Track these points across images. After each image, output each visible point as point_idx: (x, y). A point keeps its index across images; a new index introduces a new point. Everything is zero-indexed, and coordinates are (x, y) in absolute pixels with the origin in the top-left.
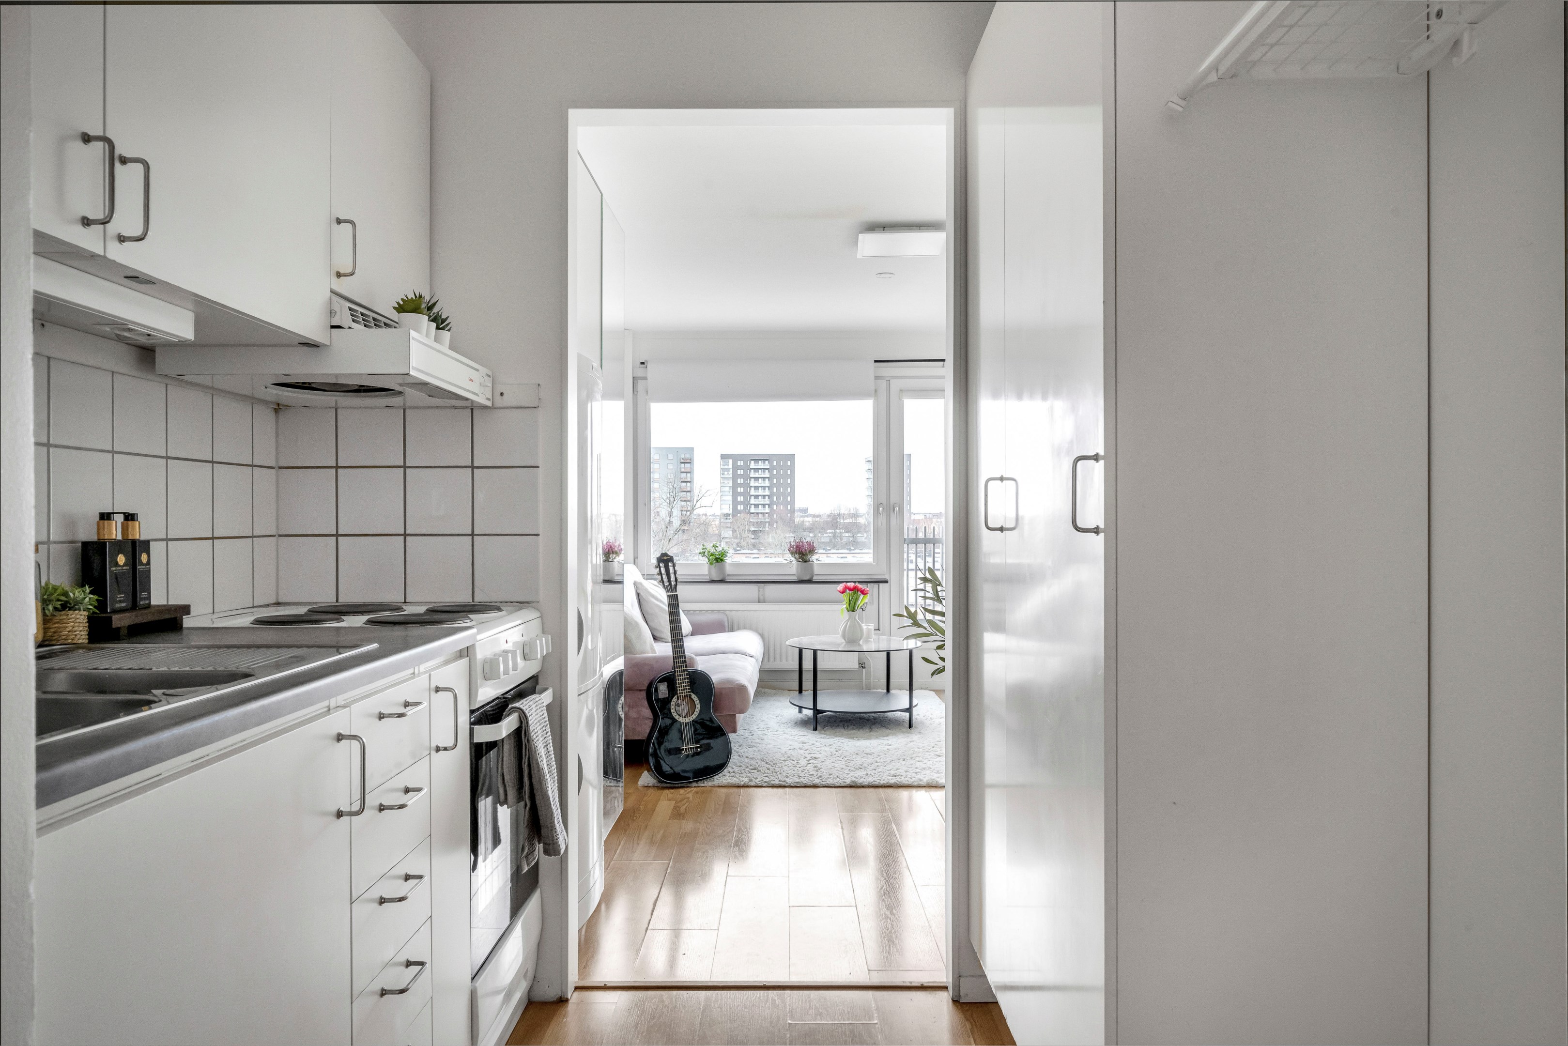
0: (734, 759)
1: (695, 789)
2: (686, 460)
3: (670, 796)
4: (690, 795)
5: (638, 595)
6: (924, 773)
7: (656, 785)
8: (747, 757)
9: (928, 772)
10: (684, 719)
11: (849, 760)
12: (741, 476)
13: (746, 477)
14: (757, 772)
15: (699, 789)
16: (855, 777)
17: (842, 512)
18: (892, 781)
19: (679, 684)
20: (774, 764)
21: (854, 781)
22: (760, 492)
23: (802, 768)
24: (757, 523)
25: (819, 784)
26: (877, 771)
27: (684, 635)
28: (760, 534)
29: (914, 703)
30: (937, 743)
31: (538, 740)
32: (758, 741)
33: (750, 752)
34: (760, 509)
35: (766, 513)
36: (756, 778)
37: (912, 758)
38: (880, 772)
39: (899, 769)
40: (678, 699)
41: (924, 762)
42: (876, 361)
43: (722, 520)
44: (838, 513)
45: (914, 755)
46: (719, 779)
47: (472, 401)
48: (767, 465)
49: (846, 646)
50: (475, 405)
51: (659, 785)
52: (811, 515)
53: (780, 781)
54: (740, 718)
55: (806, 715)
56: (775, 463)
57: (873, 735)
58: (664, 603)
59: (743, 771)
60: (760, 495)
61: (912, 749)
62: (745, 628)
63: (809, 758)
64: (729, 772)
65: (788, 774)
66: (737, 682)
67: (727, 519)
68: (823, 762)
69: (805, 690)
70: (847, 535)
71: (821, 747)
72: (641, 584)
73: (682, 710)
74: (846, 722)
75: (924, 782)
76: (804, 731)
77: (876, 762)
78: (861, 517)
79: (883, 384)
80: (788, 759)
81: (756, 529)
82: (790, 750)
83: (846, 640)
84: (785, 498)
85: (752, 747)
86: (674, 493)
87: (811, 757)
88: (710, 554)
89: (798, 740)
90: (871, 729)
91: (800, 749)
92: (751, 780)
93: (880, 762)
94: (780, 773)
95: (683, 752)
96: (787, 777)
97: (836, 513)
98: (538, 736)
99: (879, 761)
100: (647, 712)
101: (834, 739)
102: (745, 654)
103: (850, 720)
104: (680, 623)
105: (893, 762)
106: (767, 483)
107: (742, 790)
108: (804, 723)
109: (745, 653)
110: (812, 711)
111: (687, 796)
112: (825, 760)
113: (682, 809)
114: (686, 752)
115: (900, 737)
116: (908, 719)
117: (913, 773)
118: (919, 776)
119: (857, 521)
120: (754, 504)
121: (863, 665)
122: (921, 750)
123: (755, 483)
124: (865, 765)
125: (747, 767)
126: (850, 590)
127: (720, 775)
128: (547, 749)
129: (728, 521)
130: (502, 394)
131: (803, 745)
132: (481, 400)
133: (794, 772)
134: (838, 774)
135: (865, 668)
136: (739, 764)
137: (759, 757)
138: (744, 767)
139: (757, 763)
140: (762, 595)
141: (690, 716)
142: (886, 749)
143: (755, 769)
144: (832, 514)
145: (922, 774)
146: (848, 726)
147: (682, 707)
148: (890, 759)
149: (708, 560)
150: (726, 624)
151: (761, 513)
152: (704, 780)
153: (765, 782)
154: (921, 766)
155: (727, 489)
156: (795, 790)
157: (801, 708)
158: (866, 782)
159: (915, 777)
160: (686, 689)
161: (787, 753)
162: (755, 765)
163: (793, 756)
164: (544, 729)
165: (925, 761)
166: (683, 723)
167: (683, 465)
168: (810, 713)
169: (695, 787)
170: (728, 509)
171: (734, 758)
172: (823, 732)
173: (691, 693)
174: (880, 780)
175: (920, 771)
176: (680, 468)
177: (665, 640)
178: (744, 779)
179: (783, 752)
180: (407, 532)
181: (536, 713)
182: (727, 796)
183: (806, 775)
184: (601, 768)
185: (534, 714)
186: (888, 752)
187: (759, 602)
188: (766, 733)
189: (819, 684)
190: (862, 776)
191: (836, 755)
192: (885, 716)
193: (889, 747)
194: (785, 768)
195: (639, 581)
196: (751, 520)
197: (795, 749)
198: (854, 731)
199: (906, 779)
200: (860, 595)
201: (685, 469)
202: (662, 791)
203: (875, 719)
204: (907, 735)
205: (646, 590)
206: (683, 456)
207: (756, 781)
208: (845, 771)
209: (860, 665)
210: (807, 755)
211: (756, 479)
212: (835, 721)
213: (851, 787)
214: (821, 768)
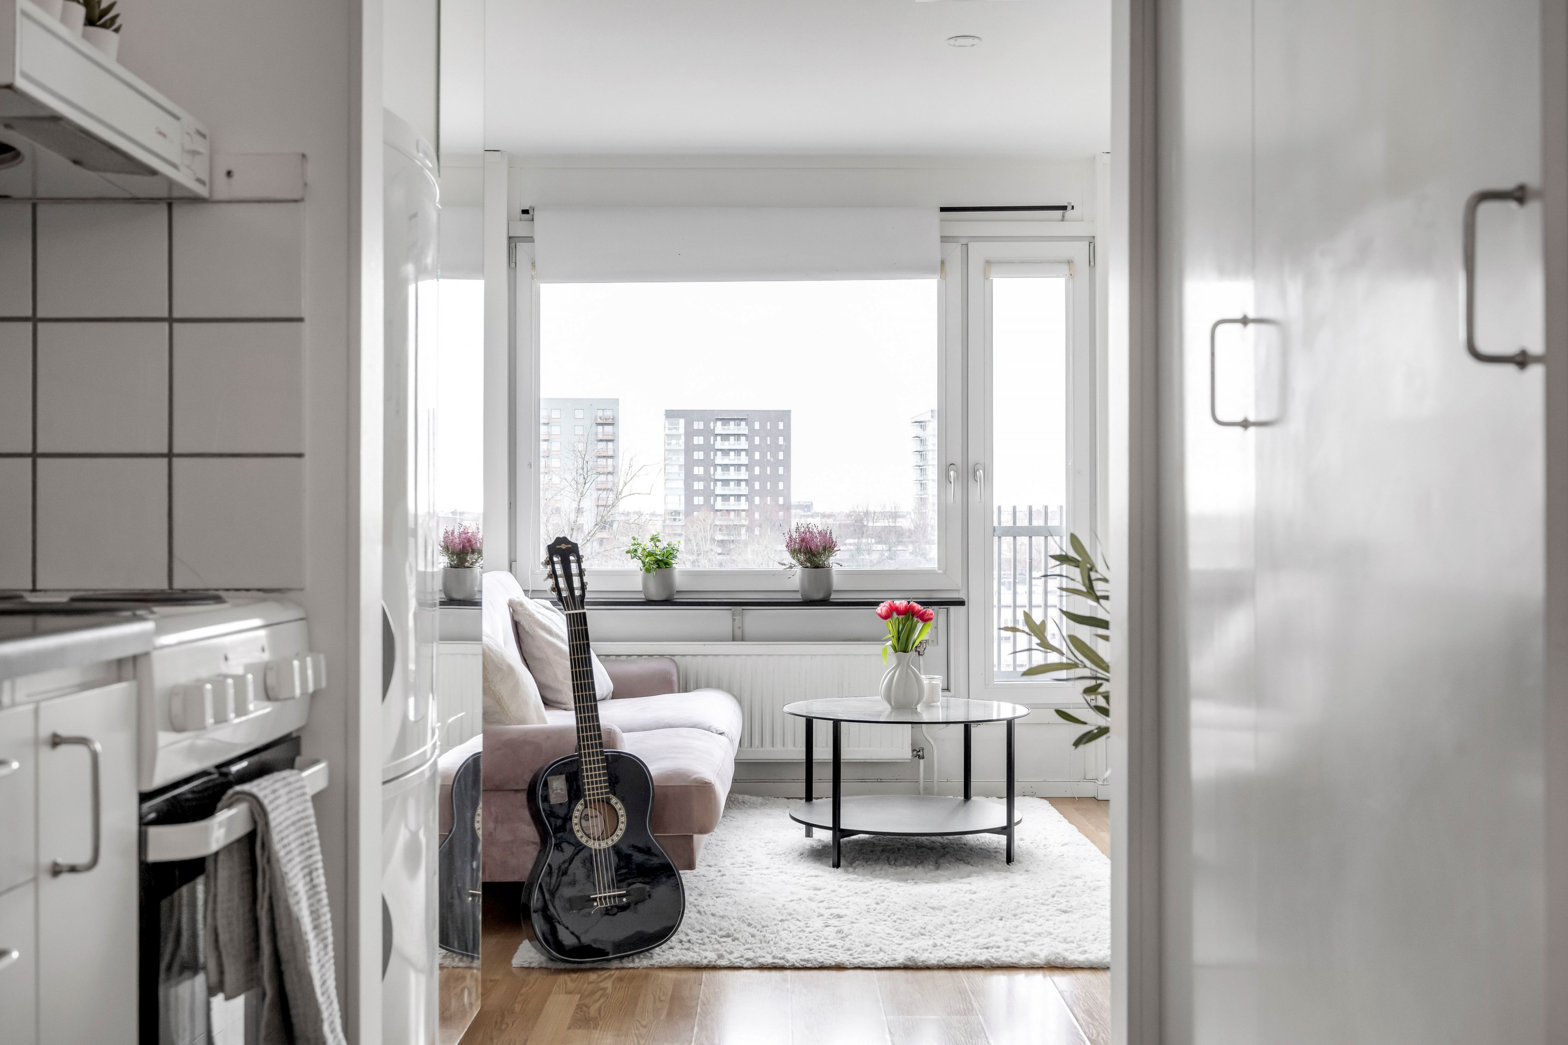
0: (690, 918)
1: (617, 973)
2: (606, 419)
3: (571, 986)
4: (608, 984)
5: (516, 625)
6: (1040, 943)
7: (544, 965)
8: (713, 915)
9: (1047, 940)
10: (597, 843)
11: (900, 919)
12: (699, 448)
13: (708, 448)
14: (733, 940)
15: (624, 972)
16: (913, 950)
17: (871, 509)
18: (982, 957)
19: (588, 778)
20: (763, 927)
21: (913, 957)
22: (732, 474)
23: (814, 934)
24: (727, 526)
25: (848, 963)
26: (952, 938)
27: (598, 697)
28: (732, 546)
29: (1016, 819)
30: (1060, 889)
31: (290, 861)
32: (732, 886)
33: (719, 907)
34: (732, 504)
35: (743, 510)
36: (731, 953)
37: (1015, 915)
38: (959, 941)
39: (993, 935)
40: (586, 807)
41: (1039, 923)
42: (943, 209)
43: (668, 522)
44: (865, 511)
45: (1019, 911)
46: (662, 953)
47: (171, 183)
48: (743, 429)
49: (893, 714)
50: (176, 193)
51: (551, 965)
52: (817, 514)
53: (774, 957)
54: (701, 841)
55: (819, 841)
56: (757, 426)
57: (943, 875)
58: (562, 640)
59: (707, 940)
60: (732, 480)
61: (1015, 900)
62: (708, 686)
63: (826, 916)
64: (681, 942)
65: (789, 944)
66: (695, 776)
67: (675, 520)
68: (853, 923)
69: (817, 798)
70: (880, 547)
71: (848, 896)
72: (522, 605)
73: (593, 826)
74: (893, 853)
75: (1040, 959)
76: (816, 869)
77: (951, 923)
78: (903, 517)
79: (955, 251)
80: (789, 918)
81: (726, 538)
82: (792, 901)
83: (893, 704)
84: (775, 485)
85: (723, 897)
86: (585, 470)
87: (831, 915)
88: (646, 553)
89: (806, 884)
90: (938, 866)
91: (810, 899)
92: (721, 956)
93: (957, 923)
94: (775, 944)
95: (595, 904)
96: (788, 949)
97: (860, 510)
98: (290, 852)
99: (955, 921)
100: (529, 831)
101: (871, 883)
102: (709, 729)
103: (899, 849)
104: (592, 678)
105: (982, 922)
106: (744, 459)
107: (705, 975)
108: (817, 854)
109: (710, 727)
110: (831, 832)
111: (602, 985)
112: (857, 919)
113: (593, 1011)
114: (602, 904)
115: (991, 878)
116: (1005, 847)
117: (1020, 942)
118: (1031, 948)
119: (897, 524)
120: (722, 496)
121: (921, 754)
122: (1031, 901)
123: (723, 459)
124: (930, 928)
125: (714, 933)
126: (899, 612)
127: (664, 946)
128: (312, 880)
129: (677, 523)
130: (229, 174)
131: (817, 892)
132: (185, 178)
133: (800, 941)
134: (881, 945)
135: (923, 758)
136: (698, 928)
137: (735, 915)
138: (709, 932)
139: (732, 925)
140: (739, 628)
141: (607, 838)
142: (967, 899)
143: (728, 936)
144: (855, 512)
145: (1036, 943)
146: (896, 860)
147: (593, 823)
148: (976, 917)
149: (642, 565)
150: (675, 678)
151: (734, 510)
152: (635, 957)
153: (748, 959)
154: (1033, 930)
155: (676, 469)
156: (802, 973)
157: (809, 826)
158: (934, 959)
159: (1023, 950)
160: (601, 787)
161: (786, 907)
162: (729, 929)
163: (798, 913)
164: (305, 839)
165: (1040, 921)
166: (596, 850)
167: (600, 428)
168: (825, 836)
169: (617, 969)
170: (678, 503)
171: (690, 915)
172: (851, 869)
173: (611, 796)
174: (960, 955)
175: (1031, 938)
176: (596, 433)
177: (564, 706)
178: (708, 954)
179: (780, 906)
180: (40, 450)
181: (287, 806)
182: (677, 986)
183: (824, 946)
184: (434, 927)
185: (283, 808)
186: (971, 905)
187: (733, 640)
188: (748, 872)
189: (843, 786)
190: (926, 947)
191: (877, 911)
192: (963, 841)
193: (972, 896)
194: (784, 934)
195: (517, 600)
196: (717, 523)
197: (800, 899)
198: (906, 869)
199: (1007, 953)
200: (918, 622)
201: (604, 435)
202: (555, 977)
203: (944, 846)
204: (1003, 874)
205: (531, 616)
206: (600, 413)
207: (731, 957)
208: (894, 939)
209: (915, 752)
210: (823, 911)
211: (726, 452)
212: (872, 851)
213: (905, 968)
214: (851, 934)
